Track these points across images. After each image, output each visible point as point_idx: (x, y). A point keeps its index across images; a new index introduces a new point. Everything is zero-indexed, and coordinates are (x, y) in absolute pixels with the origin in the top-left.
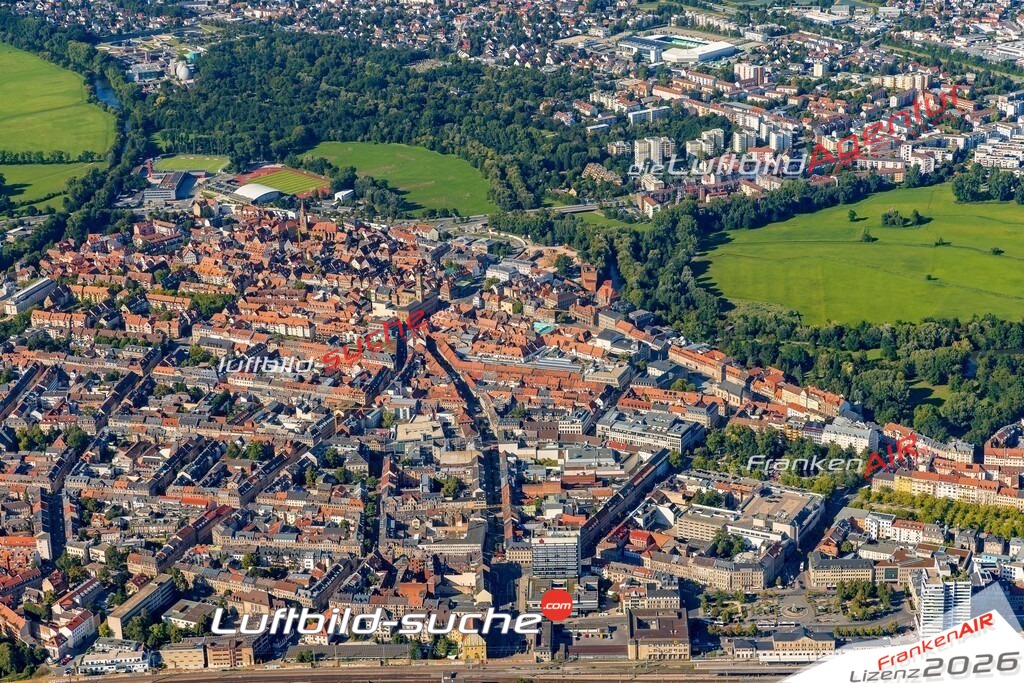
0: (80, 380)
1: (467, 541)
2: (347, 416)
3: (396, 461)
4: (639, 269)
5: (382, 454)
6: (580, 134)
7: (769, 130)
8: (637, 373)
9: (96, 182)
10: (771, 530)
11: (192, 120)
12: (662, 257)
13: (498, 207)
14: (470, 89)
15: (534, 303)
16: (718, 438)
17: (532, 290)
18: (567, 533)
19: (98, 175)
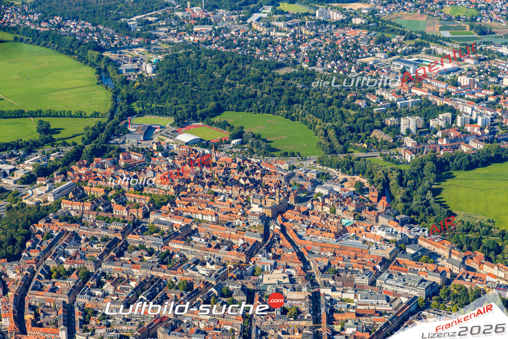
0: (87, 240)
2: (235, 268)
3: (262, 296)
4: (402, 191)
5: (254, 291)
6: (370, 113)
7: (477, 115)
8: (400, 251)
9: (100, 129)
11: (154, 96)
12: (415, 185)
13: (322, 152)
14: (309, 85)
15: (342, 208)
16: (446, 292)
17: (341, 200)
19: (101, 125)
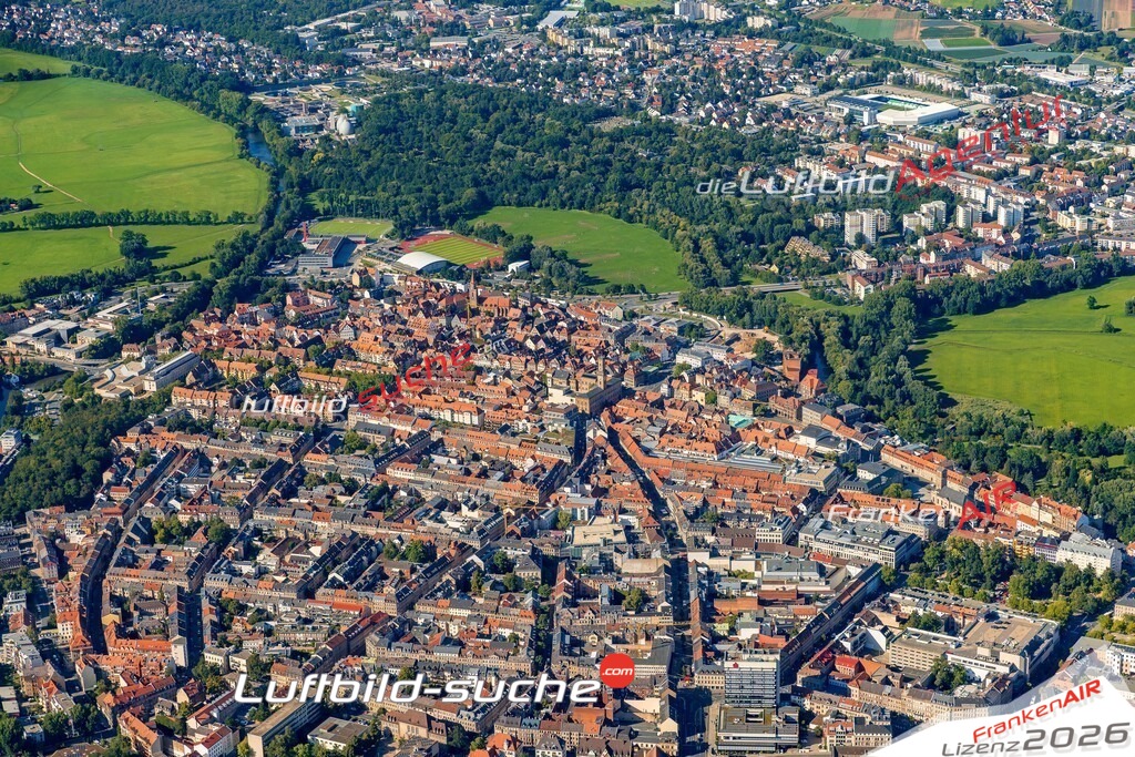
0: (223, 466)
1: (651, 661)
2: (518, 516)
3: (573, 568)
4: (849, 357)
5: (557, 560)
6: (783, 204)
7: (997, 204)
8: (846, 475)
9: (245, 246)
10: (997, 660)
11: (353, 179)
12: (874, 345)
13: (690, 283)
14: (660, 150)
15: (729, 393)
16: (937, 553)
17: (728, 378)
18: (764, 657)
19: (248, 238)
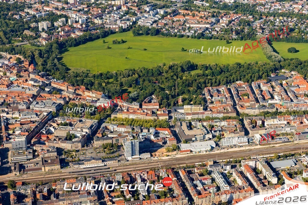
4: (41, 60)
6: (22, 21)
7: (79, 18)
8: (42, 90)
10: (83, 131)
12: (48, 56)
15: (10, 72)
17: (9, 68)
18: (22, 137)
